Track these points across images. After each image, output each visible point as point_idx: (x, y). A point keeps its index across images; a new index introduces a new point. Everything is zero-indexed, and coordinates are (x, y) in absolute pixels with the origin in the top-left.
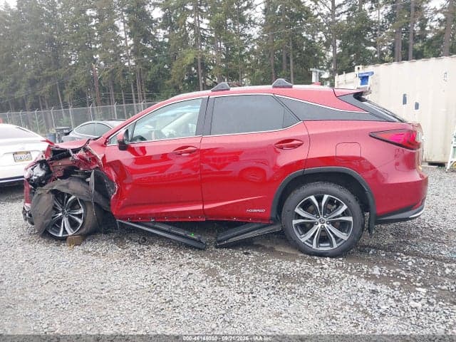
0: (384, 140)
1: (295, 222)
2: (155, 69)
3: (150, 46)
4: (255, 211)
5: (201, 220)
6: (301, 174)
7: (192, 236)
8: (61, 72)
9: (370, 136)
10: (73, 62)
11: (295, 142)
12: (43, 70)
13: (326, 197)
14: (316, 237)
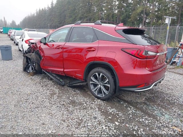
0: (127, 53)
1: (91, 82)
2: (125, 14)
3: (125, 5)
4: (79, 75)
5: (63, 75)
6: (93, 63)
7: (61, 80)
8: (90, 14)
9: (121, 50)
10: (95, 11)
11: (93, 49)
12: (84, 14)
13: (101, 74)
14: (97, 90)
